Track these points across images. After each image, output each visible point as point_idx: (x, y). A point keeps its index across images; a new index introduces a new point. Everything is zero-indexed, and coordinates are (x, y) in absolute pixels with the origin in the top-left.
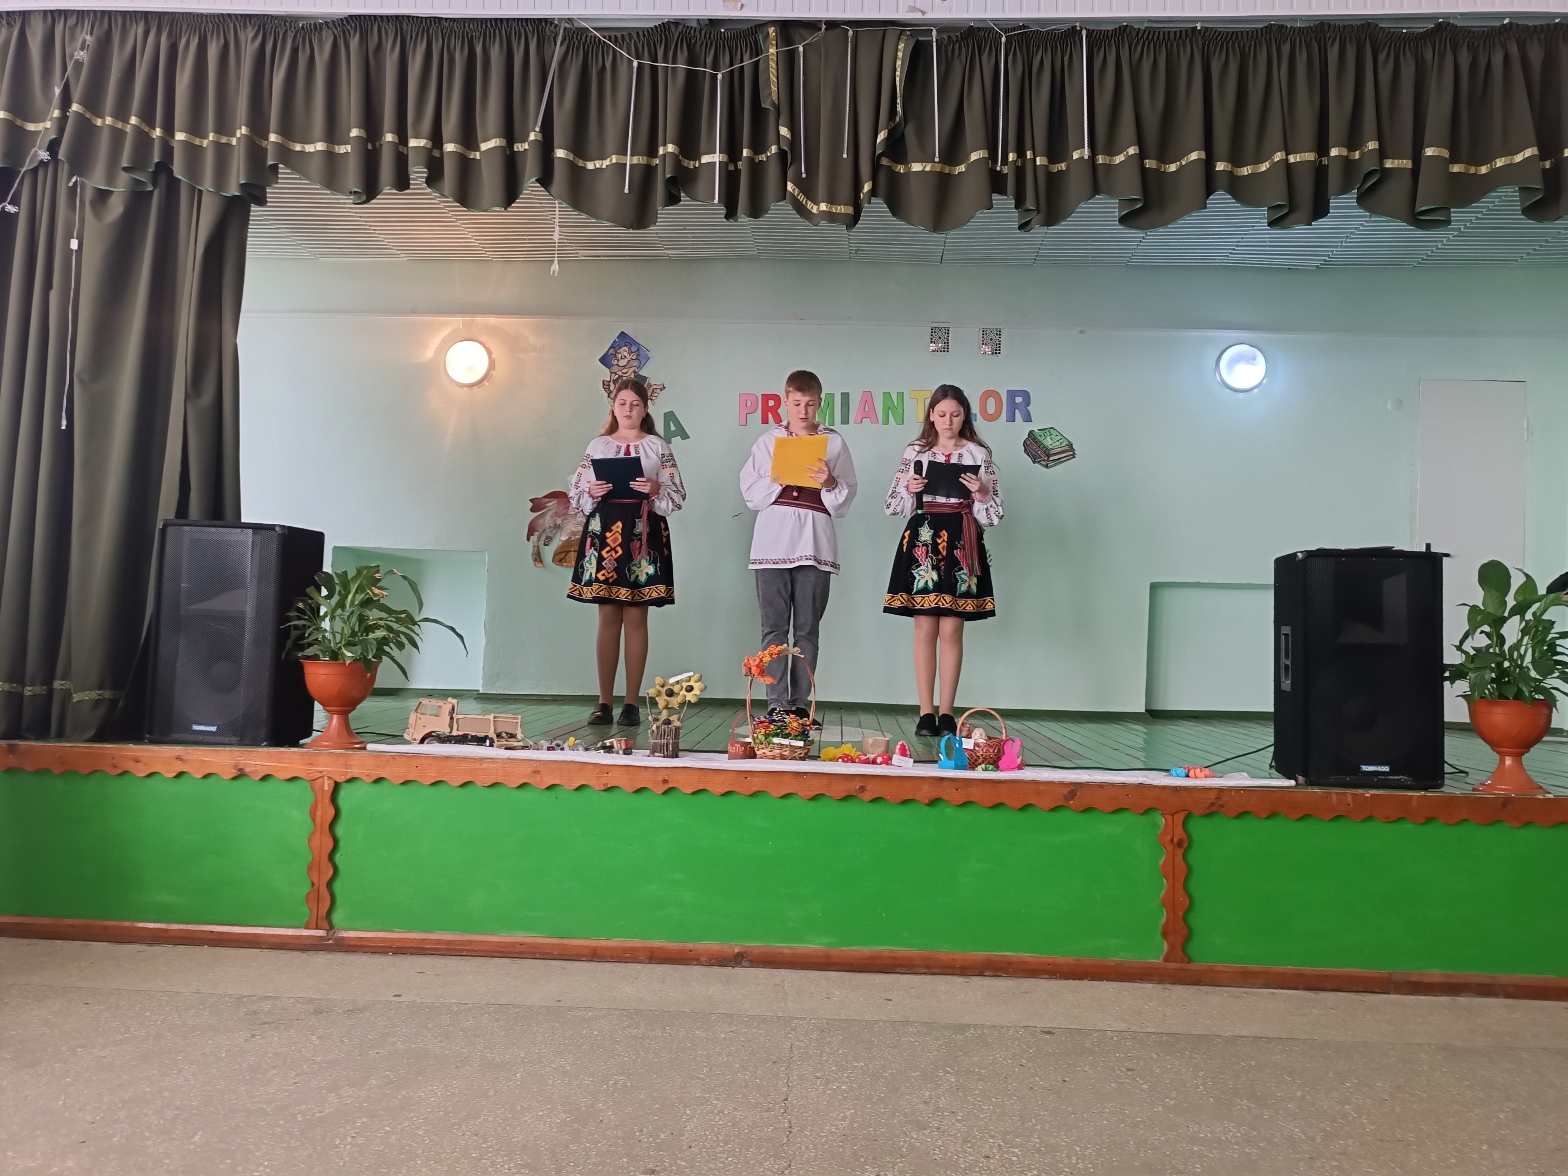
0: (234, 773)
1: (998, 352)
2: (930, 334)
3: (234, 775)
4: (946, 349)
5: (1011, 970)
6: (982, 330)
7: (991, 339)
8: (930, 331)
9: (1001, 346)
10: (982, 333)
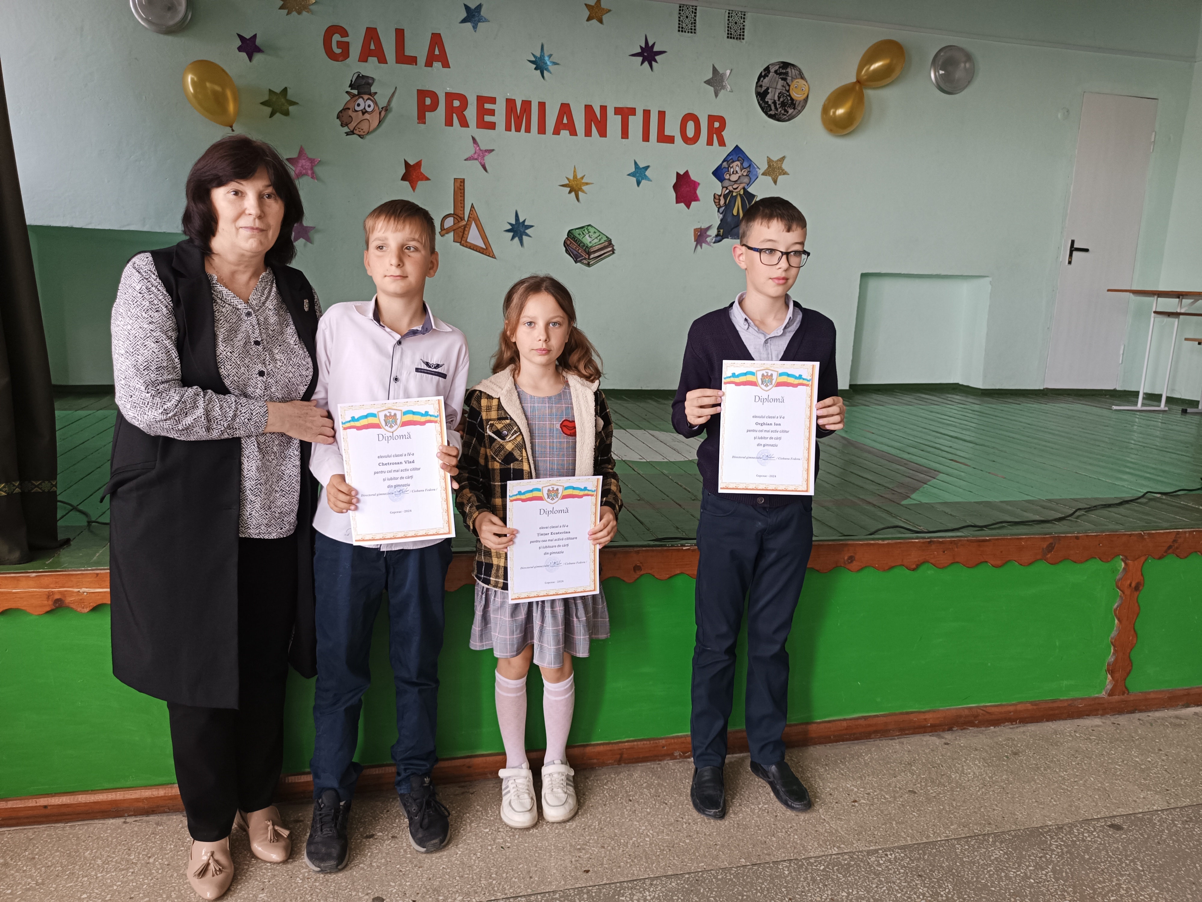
0: (48, 605)
1: (742, 37)
2: (678, 11)
3: (48, 609)
4: (693, 31)
5: (976, 722)
6: (728, 12)
7: (736, 23)
8: (678, 8)
9: (745, 31)
10: (727, 15)
